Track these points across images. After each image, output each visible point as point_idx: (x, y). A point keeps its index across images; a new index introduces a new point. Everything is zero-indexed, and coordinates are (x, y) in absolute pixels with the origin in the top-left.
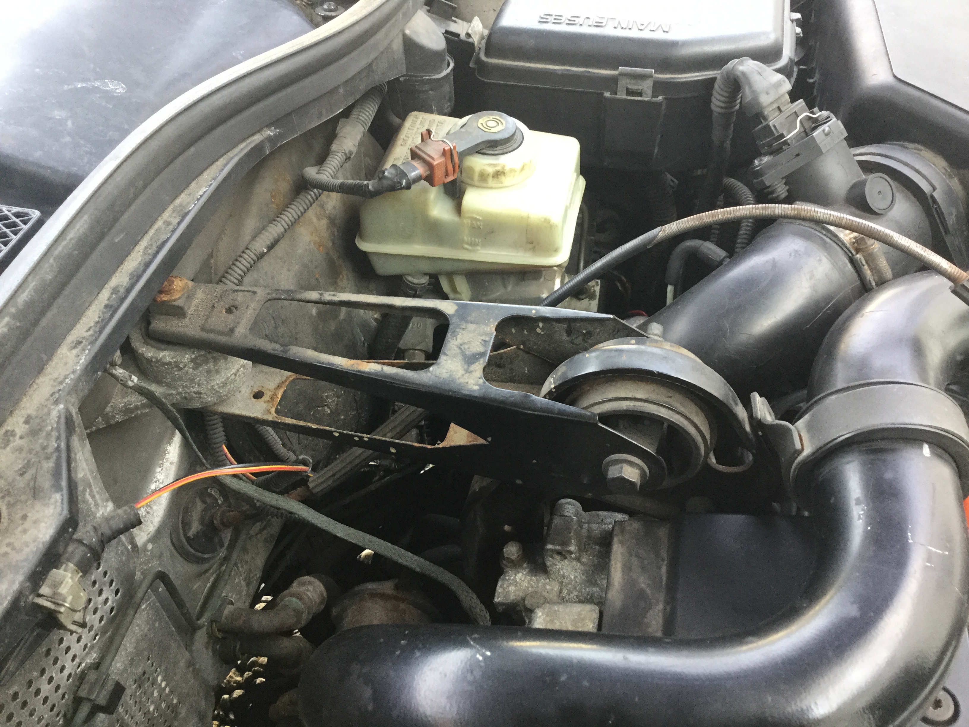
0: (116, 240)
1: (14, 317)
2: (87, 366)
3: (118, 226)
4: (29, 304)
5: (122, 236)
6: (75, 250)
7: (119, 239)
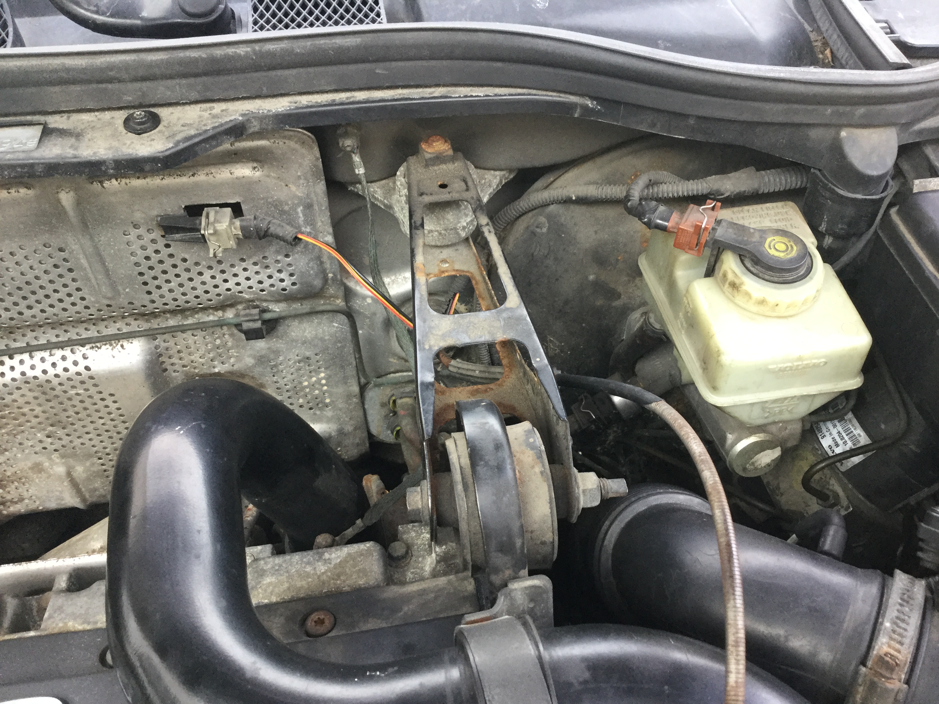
0: (377, 71)
1: (254, 51)
2: (280, 115)
3: (387, 64)
4: (272, 54)
5: (384, 72)
6: (333, 51)
7: (380, 72)
